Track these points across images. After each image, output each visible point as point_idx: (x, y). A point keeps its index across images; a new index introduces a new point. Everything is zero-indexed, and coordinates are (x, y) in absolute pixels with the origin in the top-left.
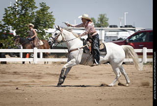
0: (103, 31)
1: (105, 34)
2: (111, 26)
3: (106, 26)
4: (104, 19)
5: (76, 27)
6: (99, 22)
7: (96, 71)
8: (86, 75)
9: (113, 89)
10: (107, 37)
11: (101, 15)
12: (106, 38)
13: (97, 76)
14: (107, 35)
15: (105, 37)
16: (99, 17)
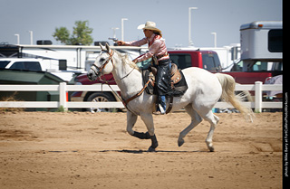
0: (83, 53)
1: (87, 58)
2: (97, 44)
3: (88, 43)
4: (84, 31)
5: (132, 45)
6: (76, 36)
7: (70, 125)
8: (51, 132)
9: (101, 157)
10: (90, 62)
11: (79, 23)
12: (88, 65)
13: (72, 134)
14: (89, 60)
15: (86, 63)
16: (76, 27)
